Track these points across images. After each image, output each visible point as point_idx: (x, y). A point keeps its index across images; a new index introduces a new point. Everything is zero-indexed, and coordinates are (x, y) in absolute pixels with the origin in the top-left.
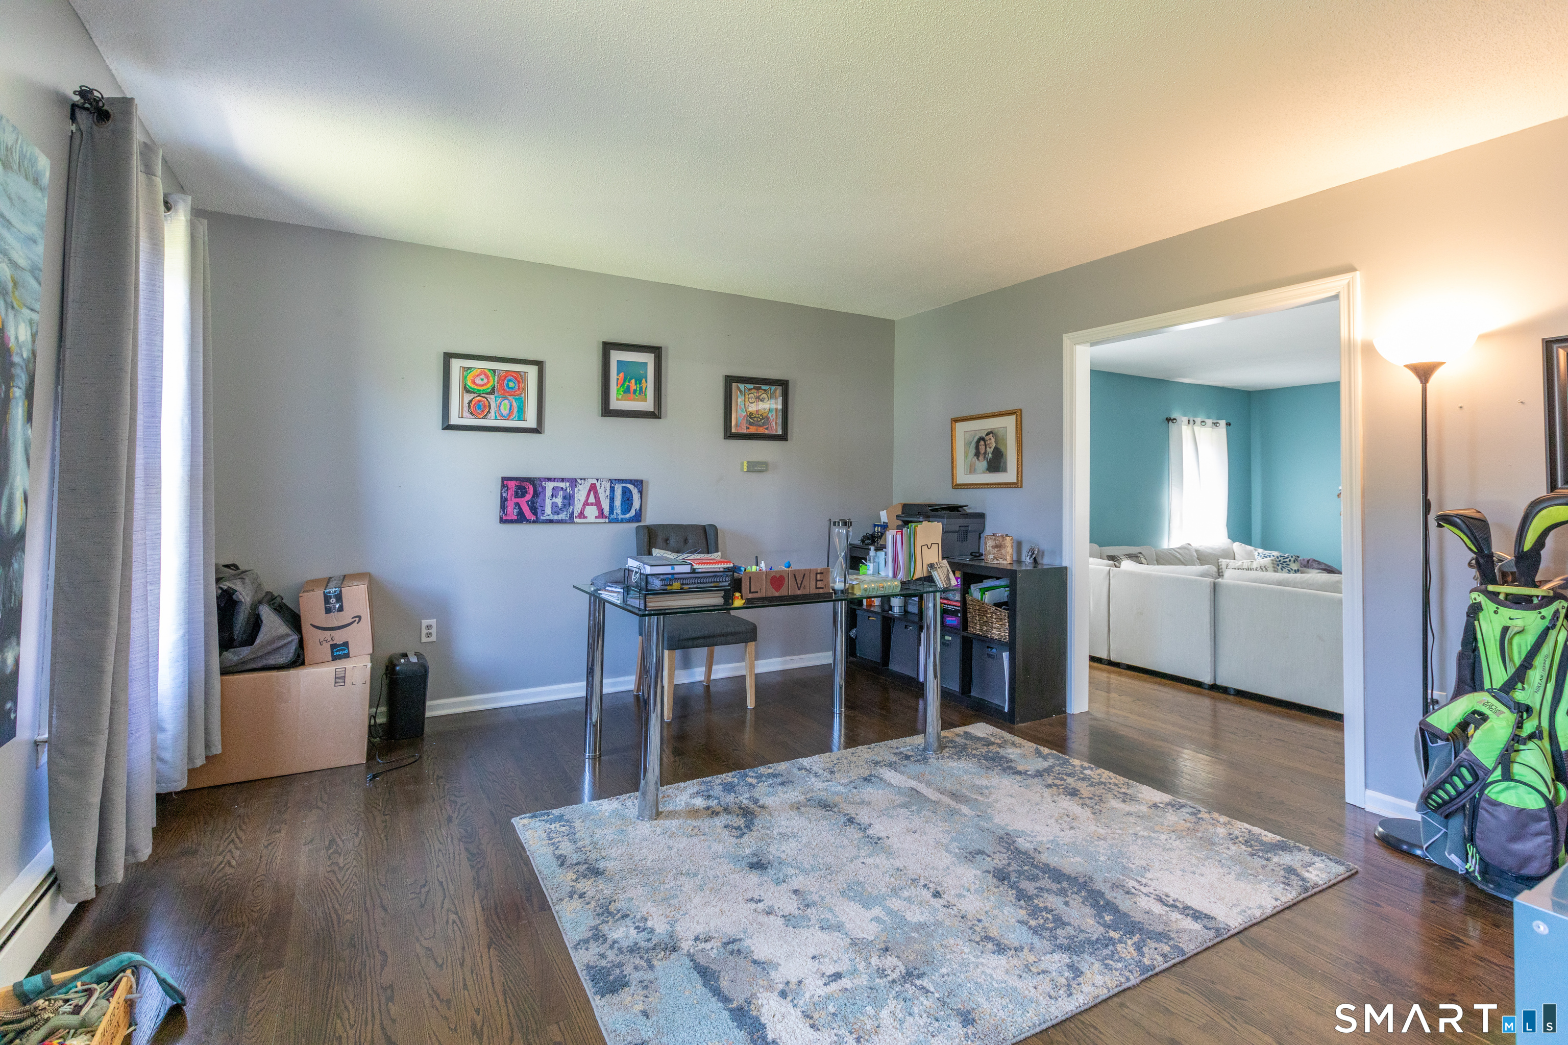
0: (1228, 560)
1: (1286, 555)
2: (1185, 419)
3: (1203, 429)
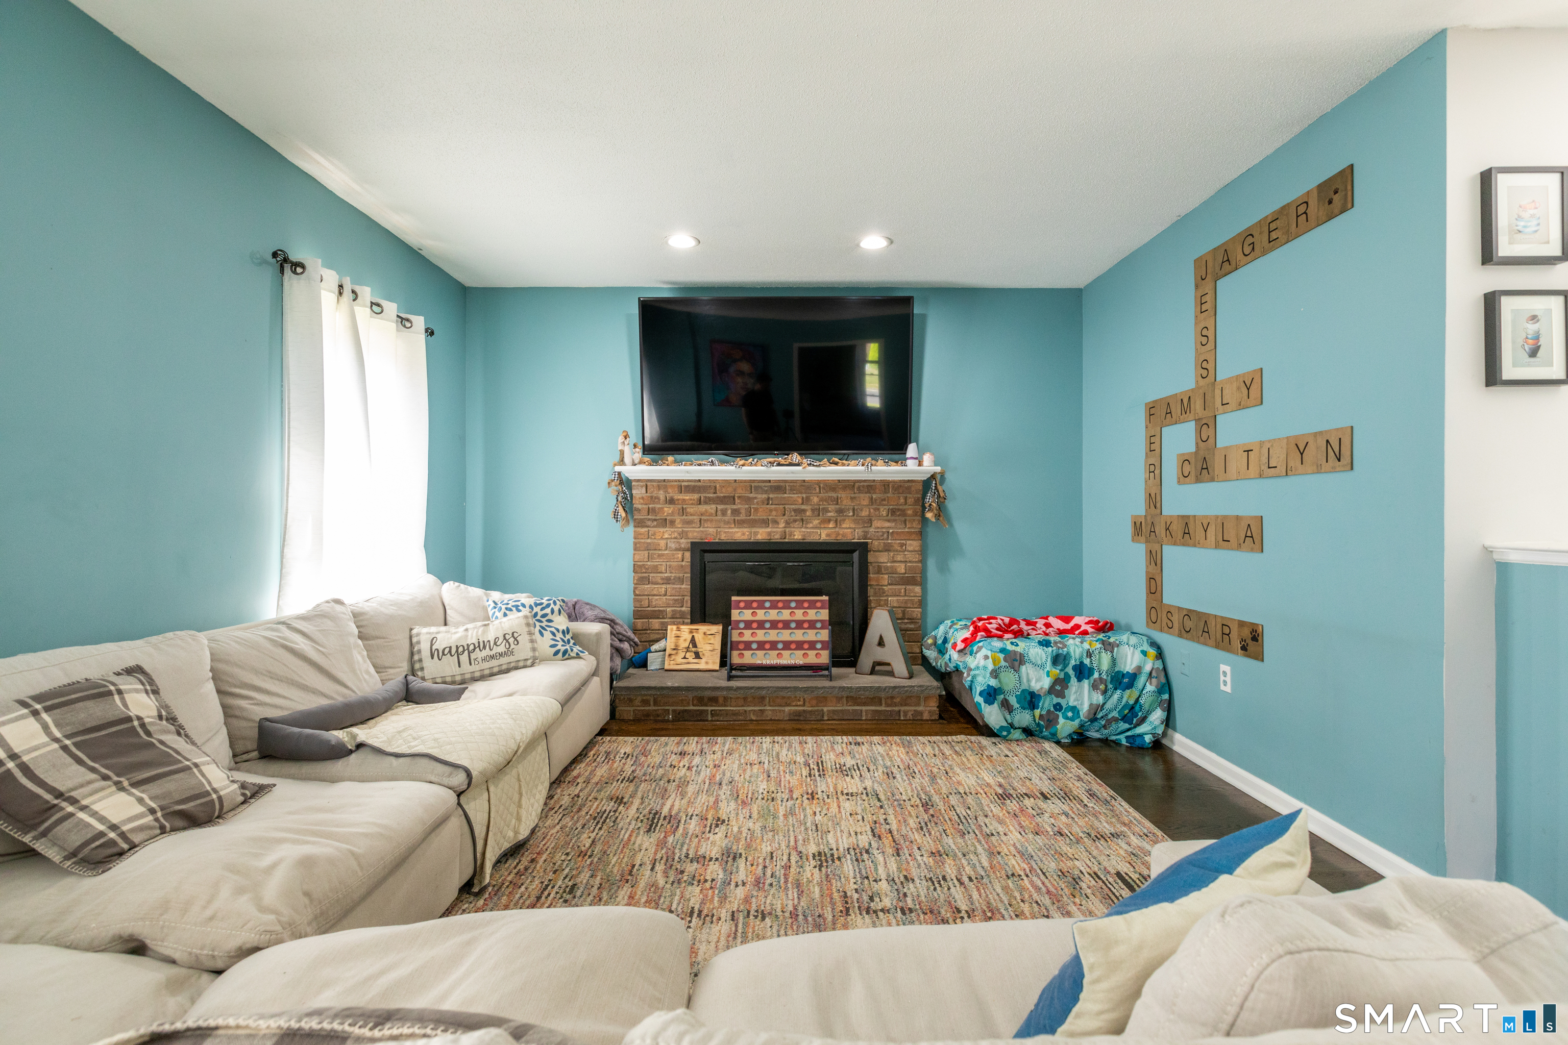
0: (433, 629)
1: (545, 601)
2: (331, 278)
3: (377, 321)
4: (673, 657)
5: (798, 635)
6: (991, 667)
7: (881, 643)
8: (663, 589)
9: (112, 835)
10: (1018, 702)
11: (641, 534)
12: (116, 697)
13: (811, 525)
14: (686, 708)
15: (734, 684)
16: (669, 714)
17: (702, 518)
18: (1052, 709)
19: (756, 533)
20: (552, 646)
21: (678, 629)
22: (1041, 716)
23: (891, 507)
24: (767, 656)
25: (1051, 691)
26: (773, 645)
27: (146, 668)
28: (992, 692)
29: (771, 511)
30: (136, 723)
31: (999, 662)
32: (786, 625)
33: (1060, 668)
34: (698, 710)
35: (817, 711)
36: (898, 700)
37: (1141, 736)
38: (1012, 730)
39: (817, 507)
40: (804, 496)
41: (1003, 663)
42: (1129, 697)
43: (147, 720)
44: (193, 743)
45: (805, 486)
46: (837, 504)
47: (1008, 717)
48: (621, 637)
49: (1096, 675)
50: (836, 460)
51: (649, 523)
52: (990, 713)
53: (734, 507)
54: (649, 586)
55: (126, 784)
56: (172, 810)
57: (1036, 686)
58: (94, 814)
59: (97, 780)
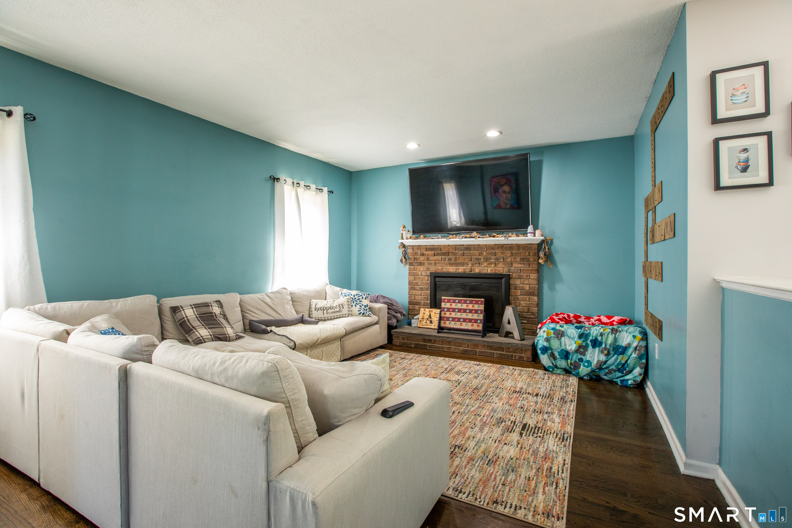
1: (361, 294)
2: (289, 181)
3: (308, 192)
4: (421, 322)
5: (470, 316)
6: (545, 336)
7: (509, 323)
8: (420, 293)
9: (201, 338)
10: (559, 355)
11: (411, 269)
12: (211, 307)
13: (483, 266)
14: (419, 343)
15: (440, 335)
16: (412, 344)
17: (436, 262)
18: (577, 361)
19: (459, 269)
20: (359, 311)
21: (425, 310)
22: (571, 364)
23: (522, 257)
24: (456, 324)
25: (577, 351)
26: (459, 320)
27: (221, 301)
28: (544, 348)
29: (465, 259)
30: (214, 314)
31: (551, 334)
32: (465, 311)
33: (582, 340)
34: (424, 344)
35: (474, 350)
36: (511, 350)
37: (627, 380)
38: (555, 369)
39: (486, 257)
40: (480, 252)
41: (553, 335)
42: (621, 359)
43: (216, 314)
44: (229, 322)
45: (478, 247)
46: (495, 256)
47: (554, 362)
48: (396, 311)
49: (603, 346)
50: (495, 234)
51: (415, 264)
52: (543, 358)
53: (449, 257)
54: (414, 291)
55: (207, 328)
56: (216, 336)
57: (568, 348)
58: (199, 333)
59: (201, 326)
